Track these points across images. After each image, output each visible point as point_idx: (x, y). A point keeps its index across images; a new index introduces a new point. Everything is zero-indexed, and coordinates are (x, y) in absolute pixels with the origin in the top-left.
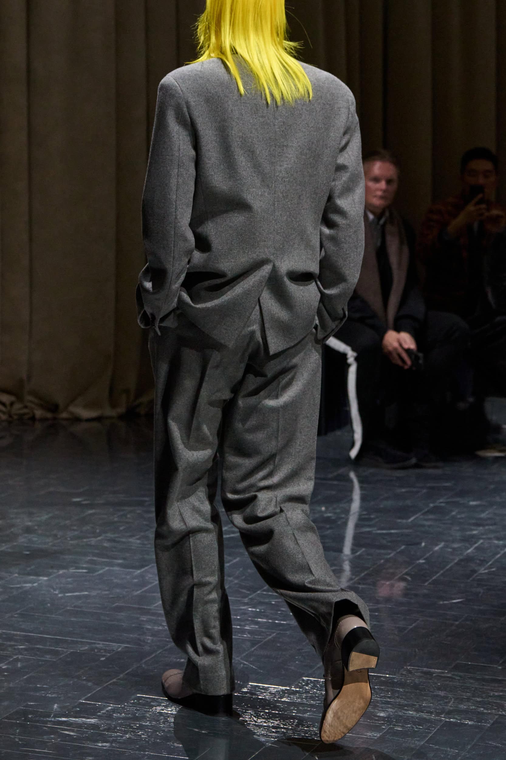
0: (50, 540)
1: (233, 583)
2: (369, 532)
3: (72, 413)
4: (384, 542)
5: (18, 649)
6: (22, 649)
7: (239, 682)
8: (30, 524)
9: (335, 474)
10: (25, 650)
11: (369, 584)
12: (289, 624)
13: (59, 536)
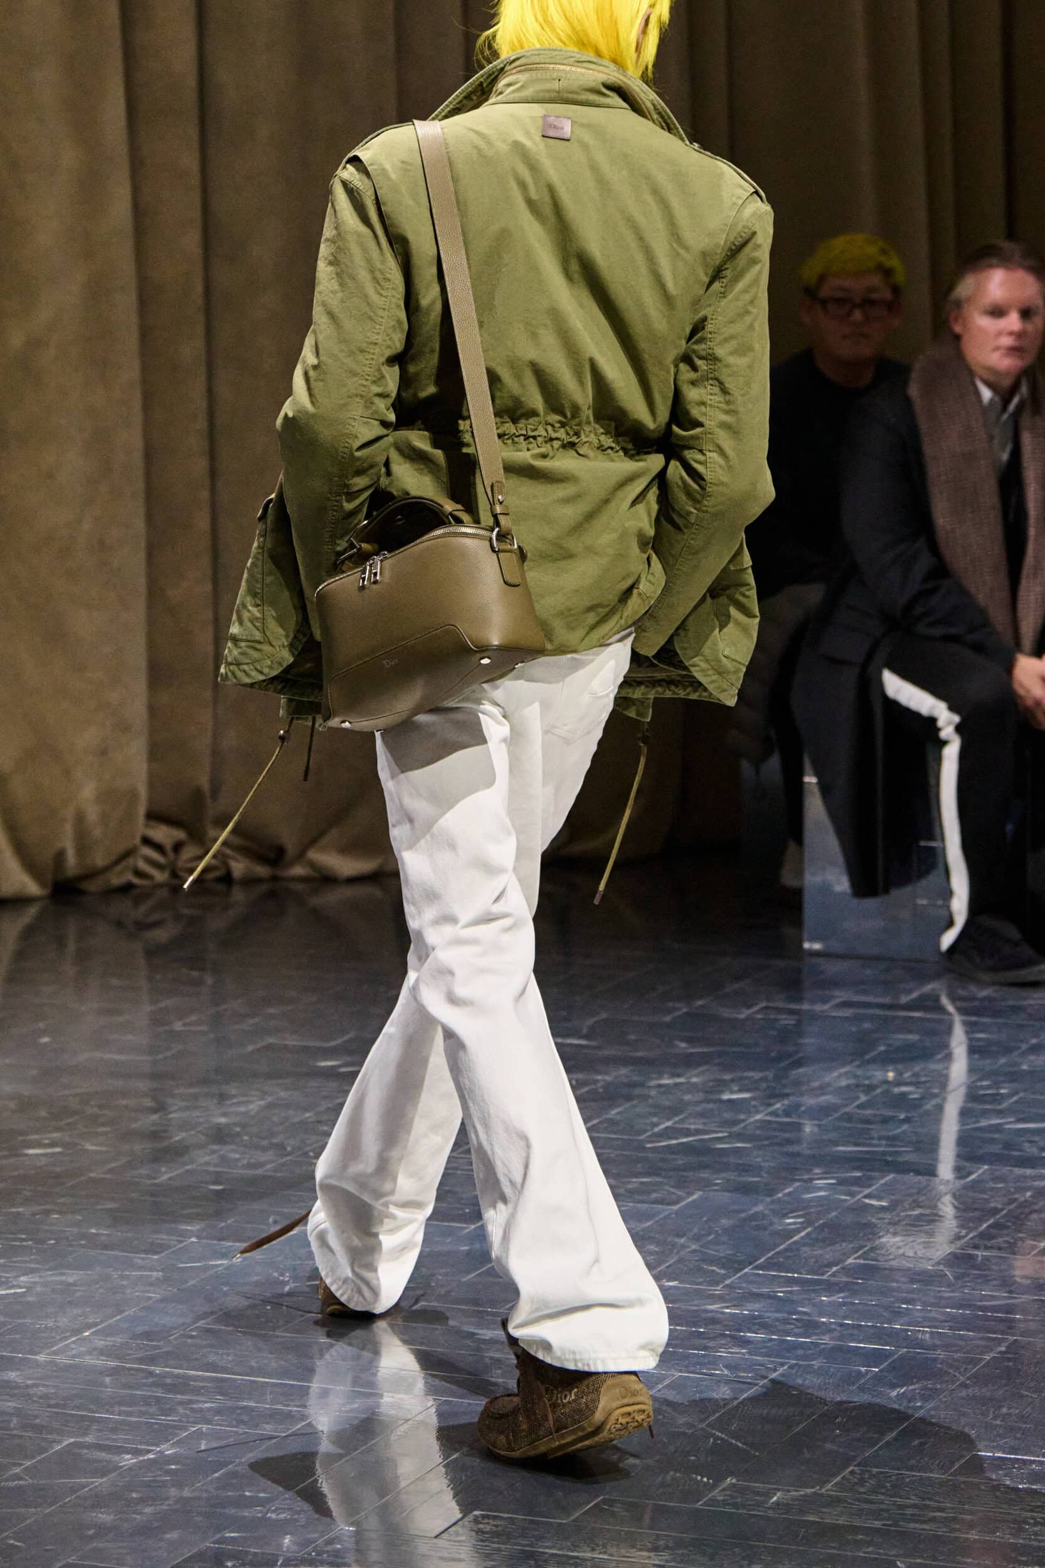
0: (269, 1155)
1: (689, 1250)
2: (997, 1128)
3: (312, 865)
4: (1031, 1150)
5: (201, 1410)
6: (209, 1409)
7: (705, 1479)
8: (223, 1120)
9: (915, 995)
10: (218, 1412)
11: (1000, 1249)
12: (817, 1345)
13: (289, 1149)
